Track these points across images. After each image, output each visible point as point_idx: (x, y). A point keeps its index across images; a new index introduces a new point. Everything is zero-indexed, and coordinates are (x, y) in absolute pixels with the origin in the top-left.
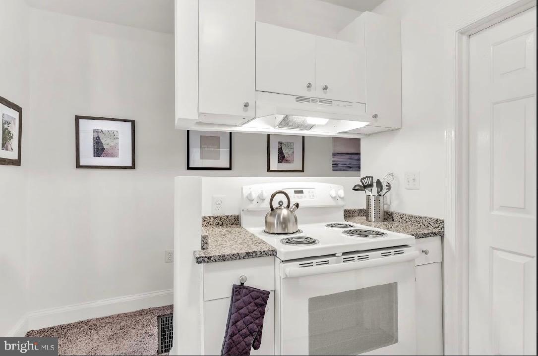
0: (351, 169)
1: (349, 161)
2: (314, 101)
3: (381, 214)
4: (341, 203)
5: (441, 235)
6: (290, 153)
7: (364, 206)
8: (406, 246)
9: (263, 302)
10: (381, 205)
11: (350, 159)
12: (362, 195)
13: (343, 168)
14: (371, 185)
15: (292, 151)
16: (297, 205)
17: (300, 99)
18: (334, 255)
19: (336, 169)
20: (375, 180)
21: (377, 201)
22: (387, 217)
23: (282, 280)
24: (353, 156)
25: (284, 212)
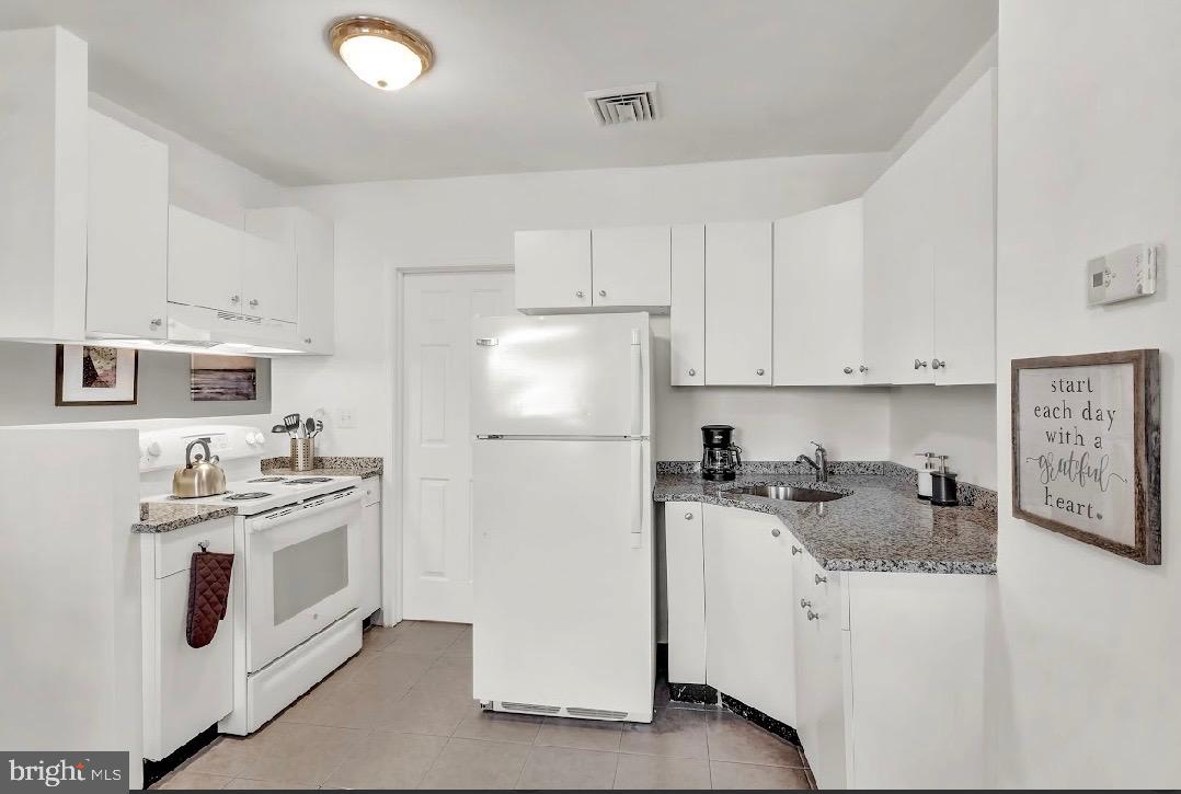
0: (224, 396)
1: (222, 382)
2: (241, 318)
3: (311, 462)
4: (259, 451)
5: (380, 474)
6: (109, 367)
7: (287, 453)
8: (353, 487)
9: (228, 565)
10: (311, 450)
11: (223, 379)
12: (285, 438)
13: (210, 396)
14: (296, 425)
15: (112, 363)
16: (217, 459)
17: (226, 316)
18: (295, 504)
19: (198, 396)
20: (303, 420)
21: (307, 446)
22: (318, 463)
23: (248, 537)
24: (227, 375)
25: (204, 467)
